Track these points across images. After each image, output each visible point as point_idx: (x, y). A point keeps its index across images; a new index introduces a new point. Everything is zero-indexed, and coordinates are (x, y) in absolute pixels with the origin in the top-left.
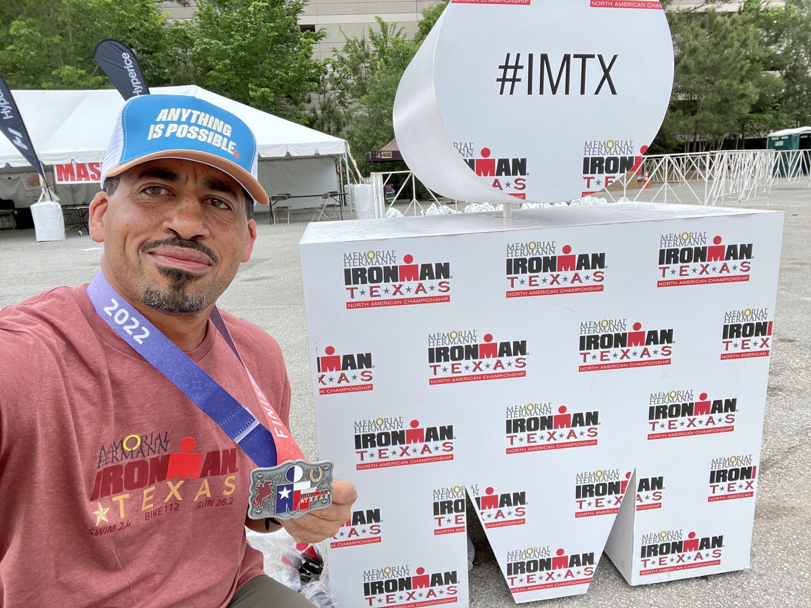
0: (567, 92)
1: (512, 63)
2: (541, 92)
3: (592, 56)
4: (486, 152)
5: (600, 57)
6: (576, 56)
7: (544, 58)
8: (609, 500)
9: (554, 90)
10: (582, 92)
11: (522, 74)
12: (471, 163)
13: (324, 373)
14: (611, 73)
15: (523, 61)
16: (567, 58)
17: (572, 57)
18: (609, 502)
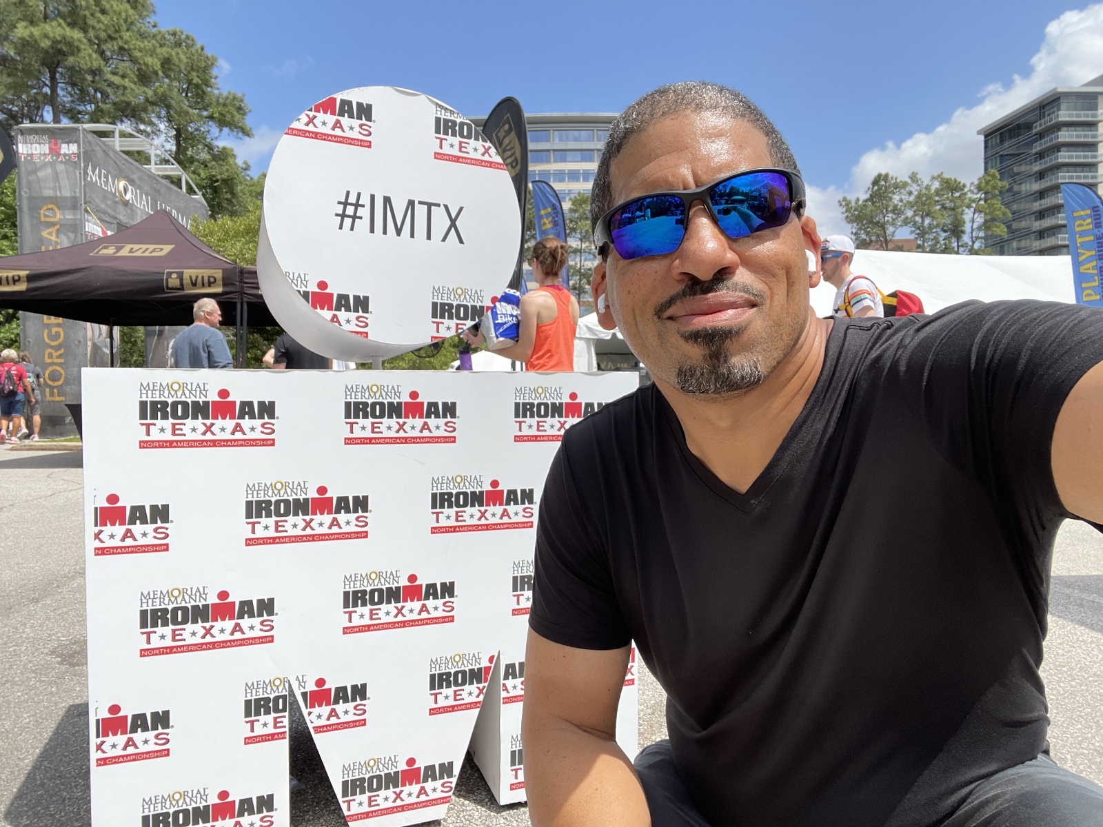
0: (412, 236)
1: (352, 199)
2: (385, 232)
3: (438, 205)
4: (322, 285)
5: (446, 207)
6: (420, 203)
7: (387, 200)
8: (471, 692)
9: (399, 232)
10: (429, 237)
11: (364, 212)
12: (305, 295)
13: (102, 528)
14: (457, 223)
15: (365, 200)
16: (411, 203)
17: (416, 203)
18: (470, 694)
